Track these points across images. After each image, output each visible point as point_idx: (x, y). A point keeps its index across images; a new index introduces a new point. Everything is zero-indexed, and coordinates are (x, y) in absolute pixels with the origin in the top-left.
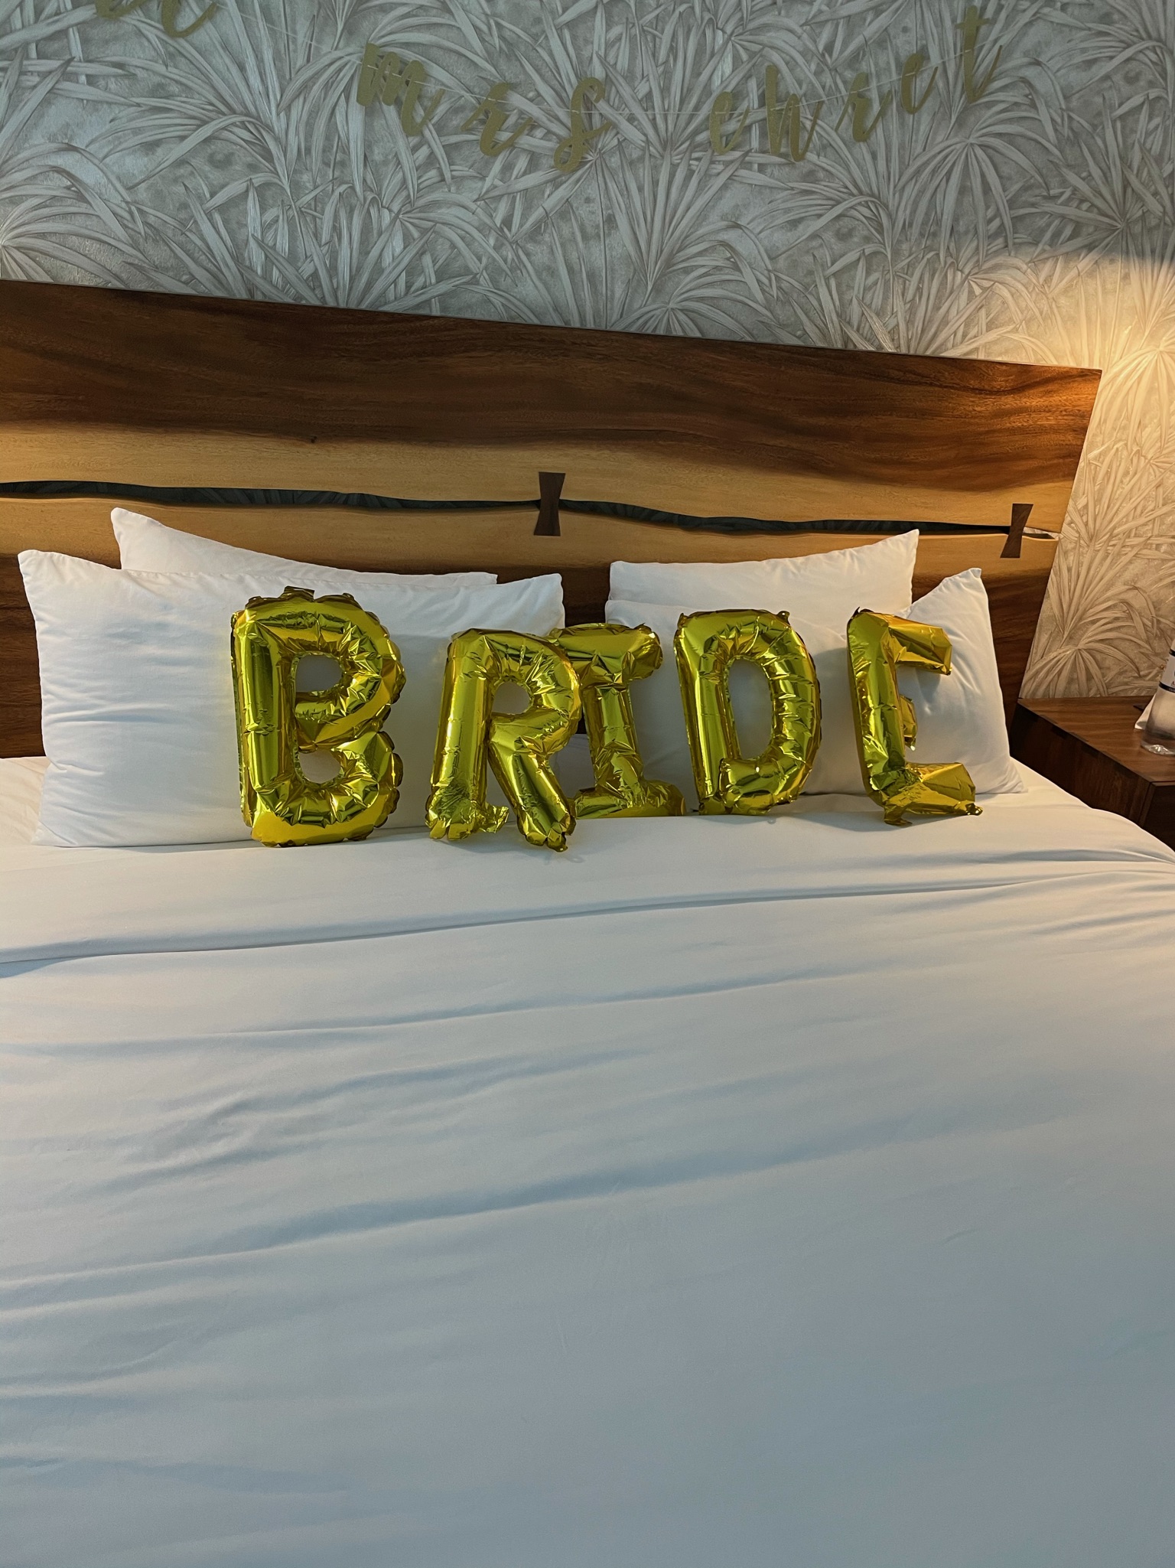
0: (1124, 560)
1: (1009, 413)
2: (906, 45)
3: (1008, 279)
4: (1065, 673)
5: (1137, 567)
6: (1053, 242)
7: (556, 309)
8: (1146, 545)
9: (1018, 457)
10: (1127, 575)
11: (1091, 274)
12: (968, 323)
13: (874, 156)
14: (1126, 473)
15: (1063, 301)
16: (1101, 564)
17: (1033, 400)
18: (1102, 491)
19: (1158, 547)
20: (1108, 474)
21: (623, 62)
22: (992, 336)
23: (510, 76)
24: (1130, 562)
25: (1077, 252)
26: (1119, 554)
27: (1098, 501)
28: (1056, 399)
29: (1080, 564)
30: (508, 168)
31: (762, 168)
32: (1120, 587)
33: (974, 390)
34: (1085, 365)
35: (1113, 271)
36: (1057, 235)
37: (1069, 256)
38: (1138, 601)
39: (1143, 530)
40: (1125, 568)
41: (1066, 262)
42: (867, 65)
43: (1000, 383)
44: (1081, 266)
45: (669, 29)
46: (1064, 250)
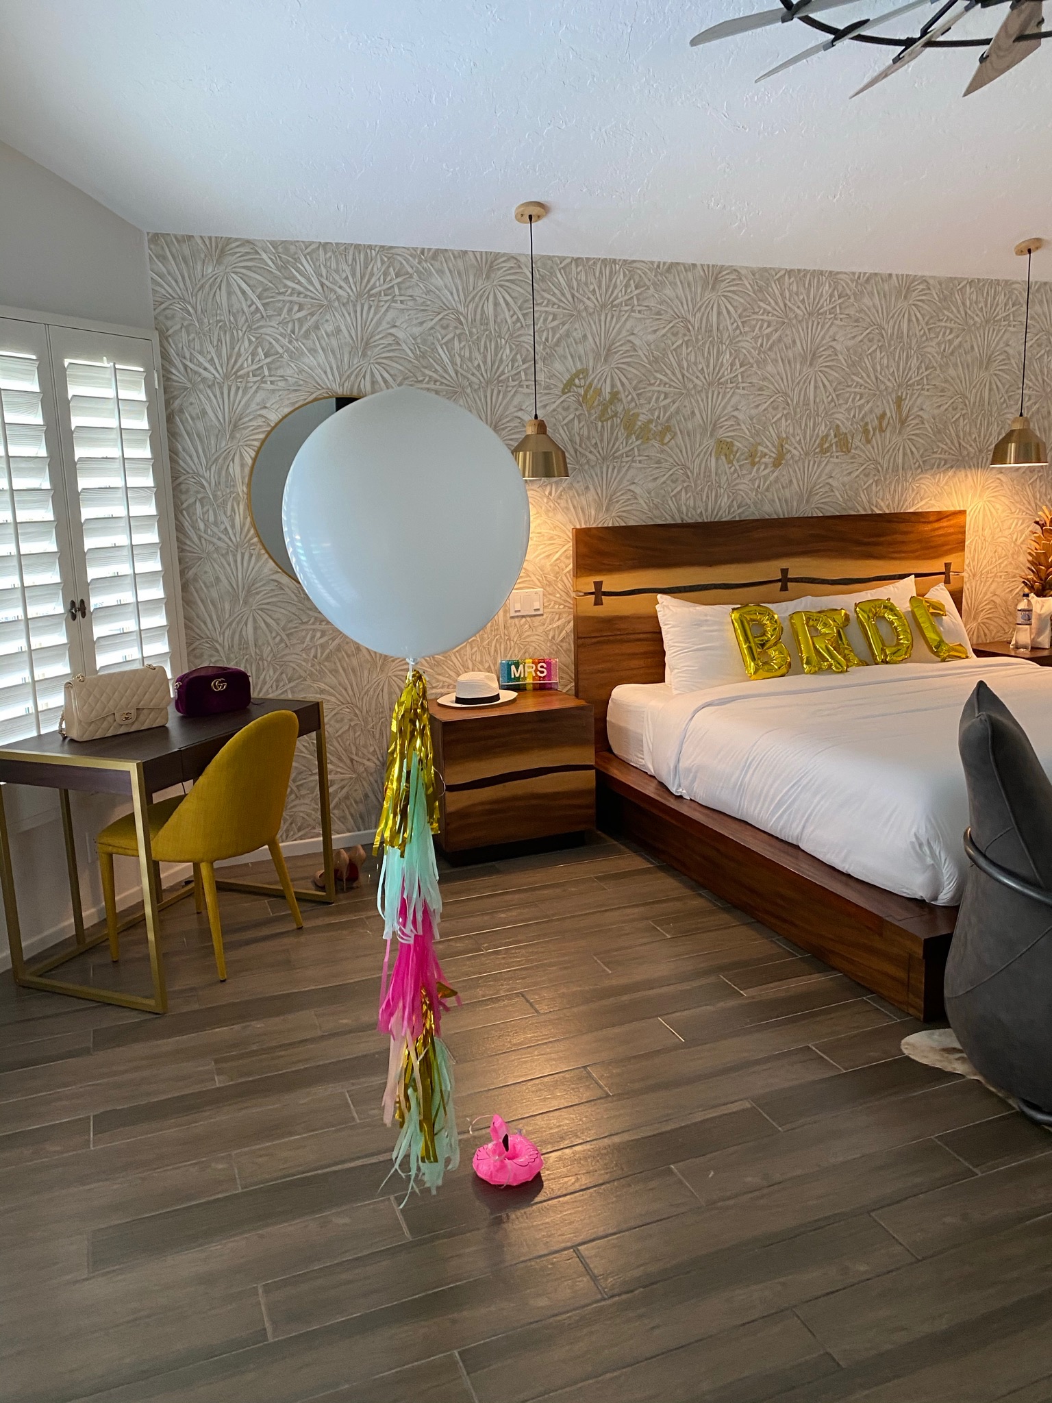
0: (988, 583)
1: (937, 529)
2: (879, 412)
3: (924, 482)
4: (975, 633)
5: (993, 587)
6: (938, 467)
7: (775, 513)
8: (995, 576)
9: (943, 545)
10: (991, 589)
11: (954, 476)
12: (913, 500)
13: (873, 448)
14: (982, 548)
15: (945, 487)
16: (980, 586)
17: (944, 523)
18: (974, 556)
19: (1001, 577)
20: (975, 549)
21: (791, 431)
22: (923, 503)
23: (758, 441)
24: (991, 584)
25: (947, 469)
26: (986, 581)
27: (973, 560)
28: (952, 522)
29: (972, 587)
30: (759, 469)
31: (837, 457)
32: (989, 595)
33: (923, 522)
34: (958, 509)
35: (962, 474)
36: (939, 465)
37: (944, 472)
38: (998, 601)
39: (993, 571)
40: (989, 587)
41: (944, 473)
42: (868, 419)
43: (932, 519)
44: (950, 474)
45: (804, 419)
46: (943, 469)
